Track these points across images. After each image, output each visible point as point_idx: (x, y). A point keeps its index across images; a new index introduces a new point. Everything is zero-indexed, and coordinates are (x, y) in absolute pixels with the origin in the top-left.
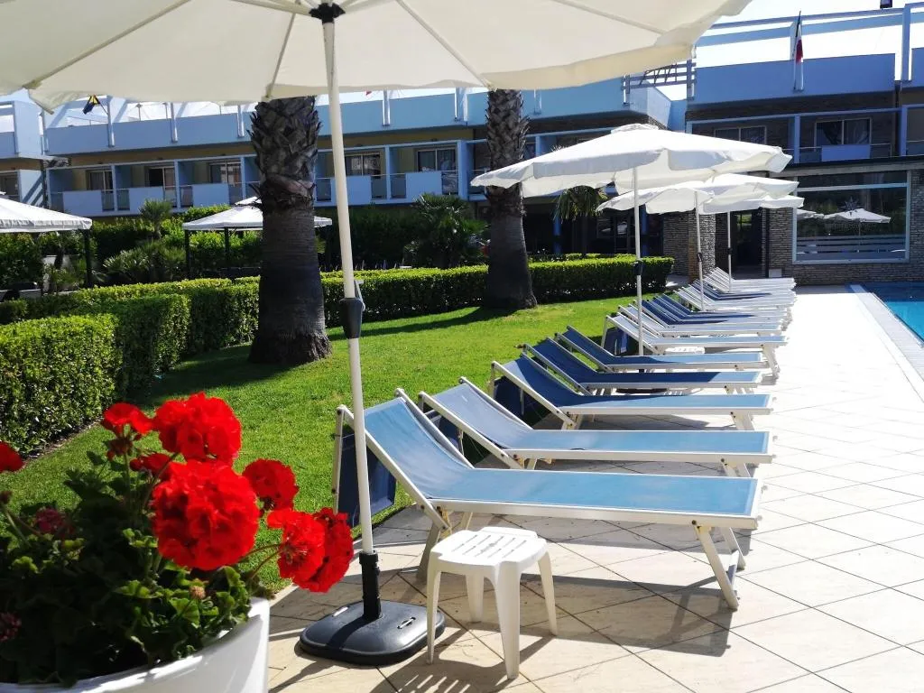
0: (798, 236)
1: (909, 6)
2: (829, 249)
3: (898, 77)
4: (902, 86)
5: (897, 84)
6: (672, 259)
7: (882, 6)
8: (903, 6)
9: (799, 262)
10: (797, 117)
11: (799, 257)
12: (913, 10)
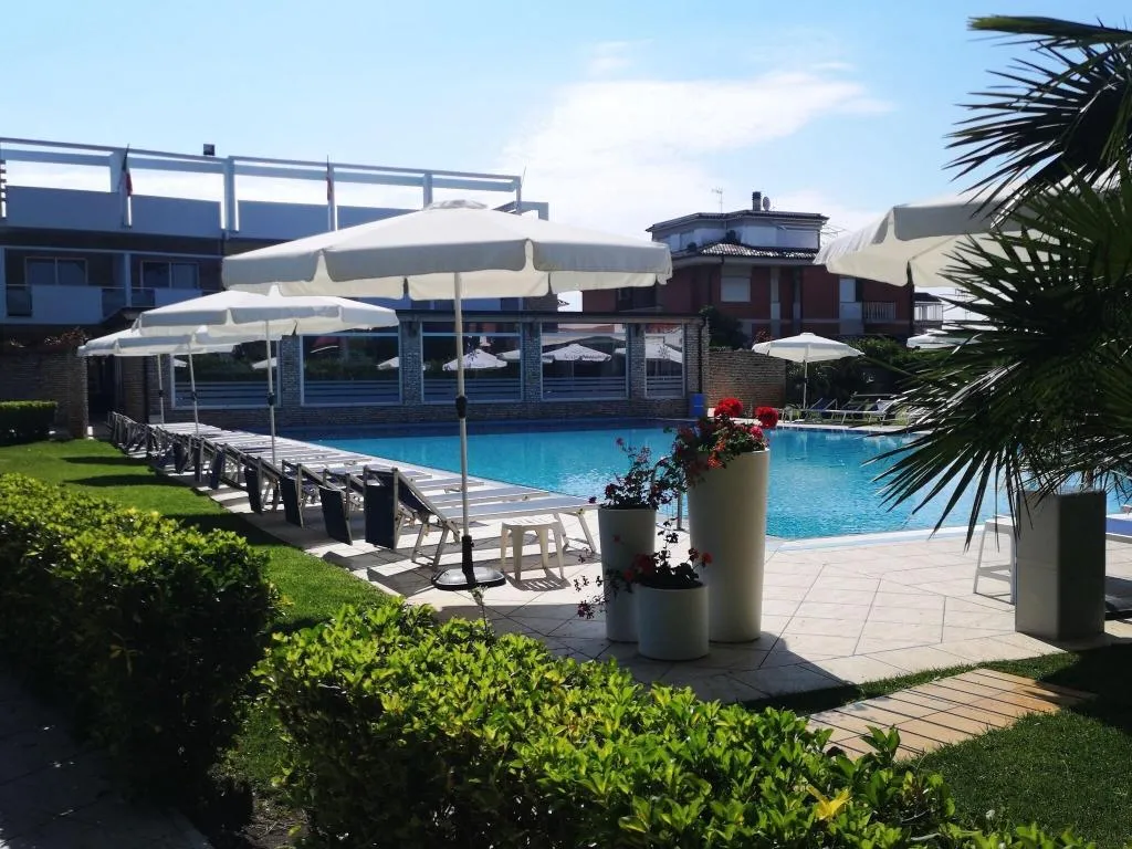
0: (176, 381)
1: (232, 159)
2: (222, 394)
3: (223, 226)
4: (228, 235)
5: (223, 232)
6: (56, 403)
7: (205, 153)
8: (226, 157)
9: (178, 408)
10: (127, 254)
11: (177, 404)
12: (236, 163)
